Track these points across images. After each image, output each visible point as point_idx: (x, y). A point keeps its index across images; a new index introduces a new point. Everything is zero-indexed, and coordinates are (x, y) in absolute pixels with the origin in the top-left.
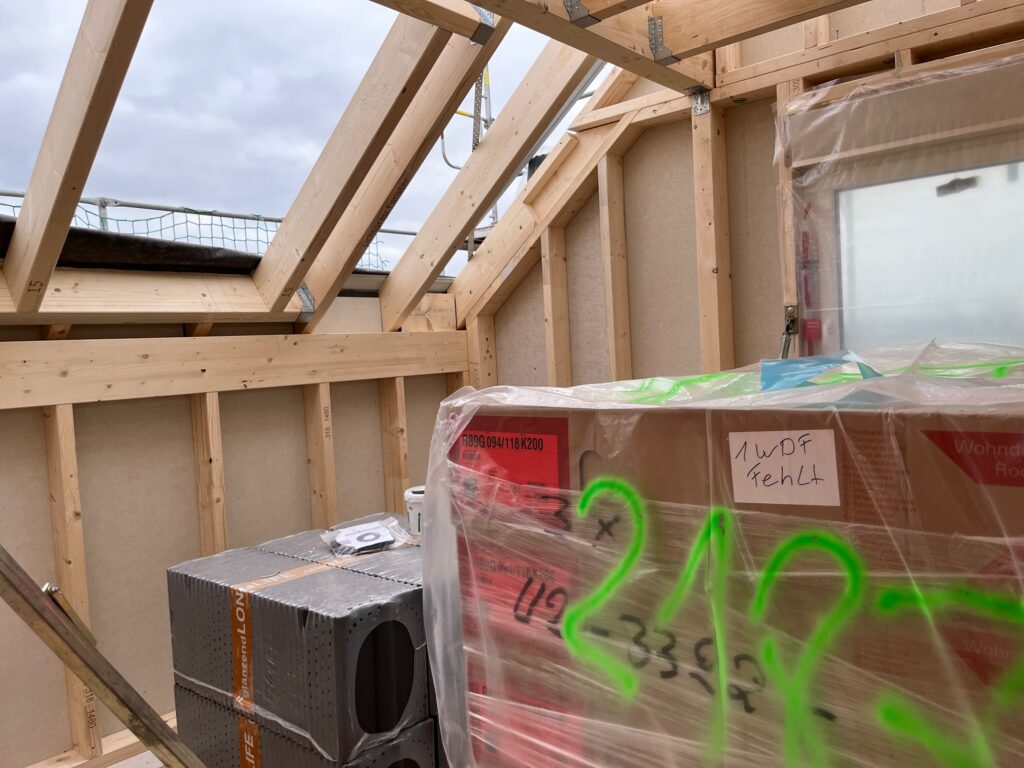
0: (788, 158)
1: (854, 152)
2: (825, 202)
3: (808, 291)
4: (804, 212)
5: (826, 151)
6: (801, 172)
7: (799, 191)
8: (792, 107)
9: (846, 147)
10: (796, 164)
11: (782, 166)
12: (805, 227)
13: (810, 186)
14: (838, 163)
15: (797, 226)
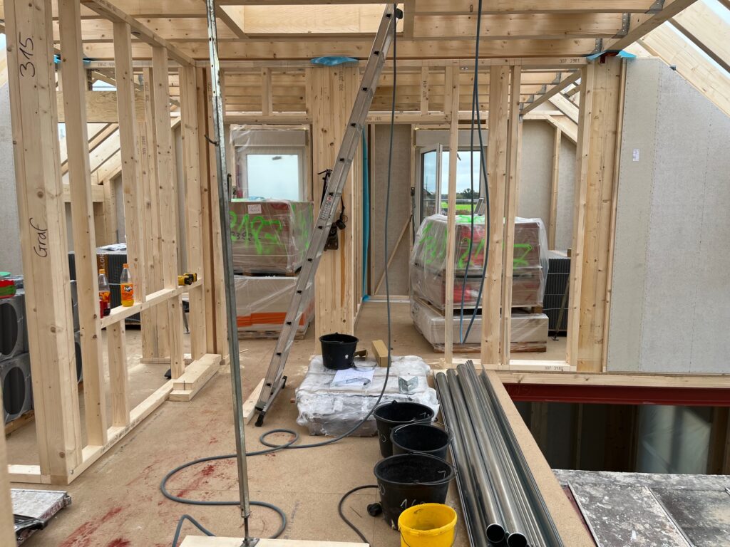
0: (234, 143)
1: (252, 145)
2: (244, 158)
3: (239, 182)
4: (238, 159)
5: (245, 143)
6: (237, 148)
7: (237, 153)
8: (235, 129)
9: (250, 143)
10: (236, 145)
11: (232, 146)
12: (238, 164)
13: (241, 152)
14: (248, 147)
15: (236, 163)
